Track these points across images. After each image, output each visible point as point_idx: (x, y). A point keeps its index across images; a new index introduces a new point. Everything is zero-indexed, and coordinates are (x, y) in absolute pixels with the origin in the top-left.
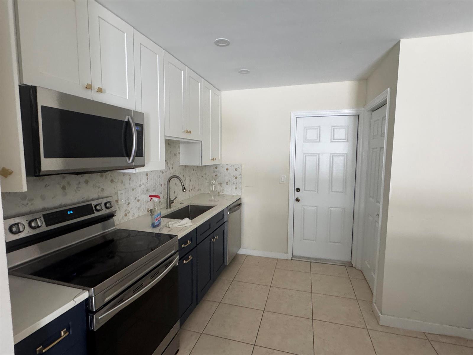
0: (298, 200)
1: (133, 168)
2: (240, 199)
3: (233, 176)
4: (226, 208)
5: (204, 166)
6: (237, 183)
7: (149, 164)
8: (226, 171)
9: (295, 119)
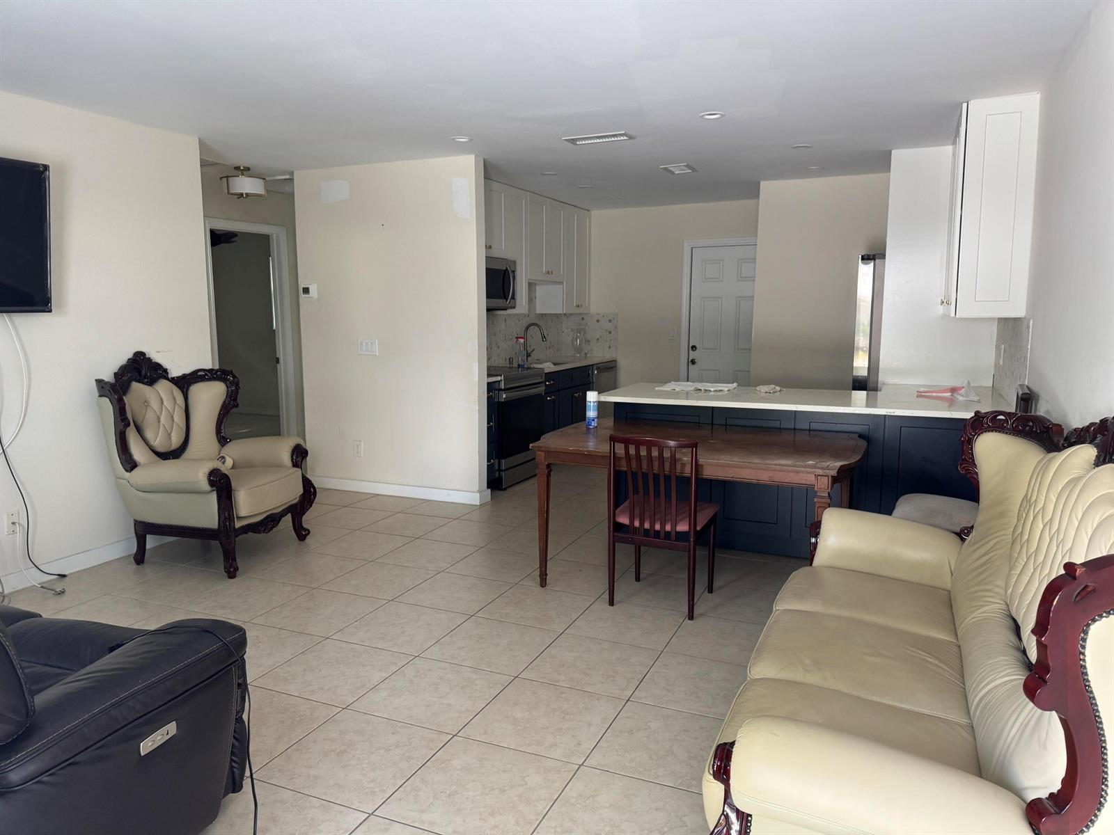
0: (693, 362)
1: (506, 309)
2: (615, 361)
3: (607, 330)
4: (592, 365)
5: (565, 314)
6: (611, 340)
7: (517, 308)
8: (596, 322)
9: (690, 250)
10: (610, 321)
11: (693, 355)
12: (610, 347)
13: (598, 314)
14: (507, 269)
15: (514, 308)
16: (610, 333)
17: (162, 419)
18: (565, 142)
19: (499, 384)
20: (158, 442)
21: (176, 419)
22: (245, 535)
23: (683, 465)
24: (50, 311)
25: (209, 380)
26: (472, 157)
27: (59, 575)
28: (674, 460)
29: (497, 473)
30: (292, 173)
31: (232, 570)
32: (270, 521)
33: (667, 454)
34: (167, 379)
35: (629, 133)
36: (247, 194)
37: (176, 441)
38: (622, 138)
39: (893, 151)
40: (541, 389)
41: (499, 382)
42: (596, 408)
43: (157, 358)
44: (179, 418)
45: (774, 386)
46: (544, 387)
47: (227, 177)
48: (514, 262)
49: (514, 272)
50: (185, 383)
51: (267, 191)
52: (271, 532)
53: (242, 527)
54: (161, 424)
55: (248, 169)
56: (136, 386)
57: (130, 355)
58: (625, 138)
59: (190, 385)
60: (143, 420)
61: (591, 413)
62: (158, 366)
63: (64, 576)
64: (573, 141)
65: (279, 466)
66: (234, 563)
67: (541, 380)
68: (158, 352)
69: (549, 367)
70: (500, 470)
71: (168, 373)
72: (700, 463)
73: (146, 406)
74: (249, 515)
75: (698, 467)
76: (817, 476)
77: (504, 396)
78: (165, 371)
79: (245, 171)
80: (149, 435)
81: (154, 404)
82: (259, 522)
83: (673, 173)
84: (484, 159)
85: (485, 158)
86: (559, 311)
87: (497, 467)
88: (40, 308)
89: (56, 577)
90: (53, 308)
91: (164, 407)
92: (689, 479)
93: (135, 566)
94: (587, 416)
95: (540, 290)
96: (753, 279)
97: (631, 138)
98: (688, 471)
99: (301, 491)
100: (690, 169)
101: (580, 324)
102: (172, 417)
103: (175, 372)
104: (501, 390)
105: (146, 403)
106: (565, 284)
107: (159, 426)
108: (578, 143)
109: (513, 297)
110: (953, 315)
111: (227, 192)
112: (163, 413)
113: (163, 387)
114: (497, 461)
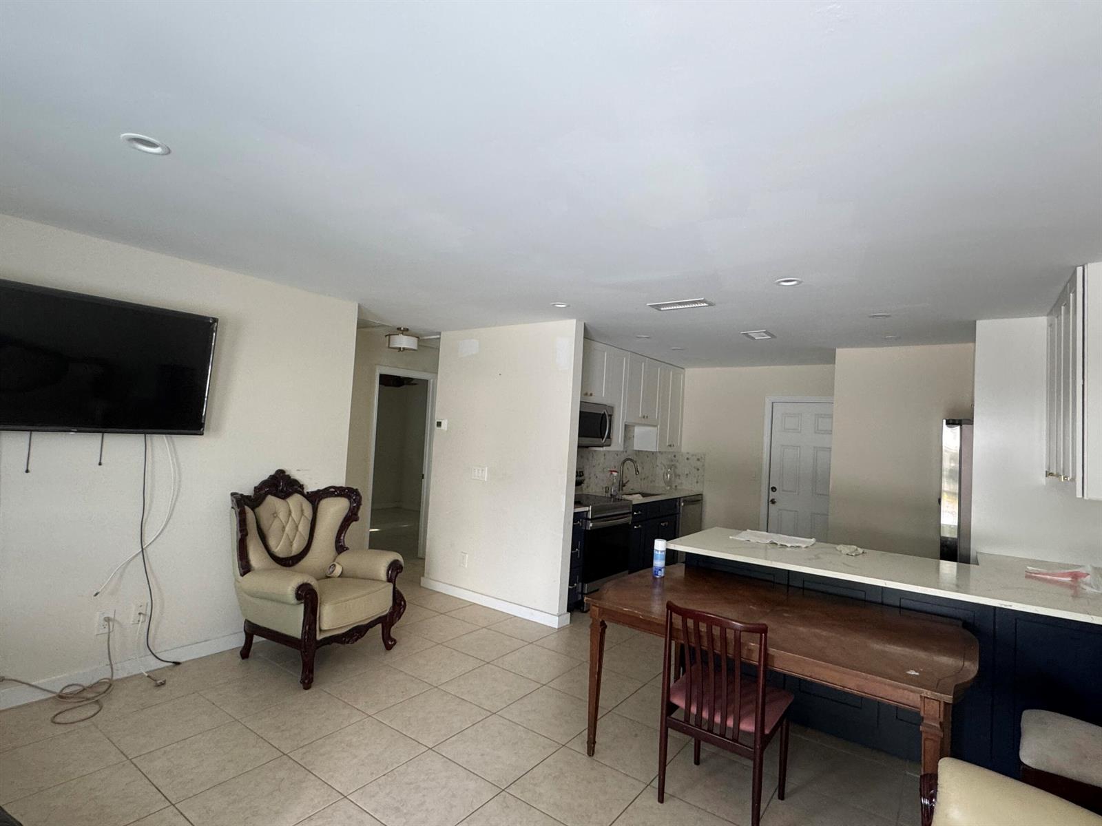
0: (773, 502)
1: (602, 447)
2: (701, 495)
3: (695, 467)
4: (680, 498)
5: (660, 452)
6: (698, 476)
7: (612, 445)
8: (686, 461)
9: (771, 404)
10: (698, 460)
11: (773, 495)
12: (697, 482)
13: (688, 453)
14: (605, 413)
15: (609, 445)
16: (698, 470)
17: (287, 529)
18: (650, 308)
19: (587, 514)
20: (279, 548)
21: (301, 528)
22: (328, 646)
23: (750, 650)
24: (202, 434)
25: (338, 496)
26: (574, 321)
27: (173, 662)
28: (739, 643)
29: (580, 595)
30: (440, 334)
31: (306, 681)
32: (358, 632)
33: (730, 635)
34: (302, 494)
35: (709, 300)
36: (404, 349)
37: (296, 548)
38: (702, 305)
39: (977, 322)
40: (629, 519)
41: (587, 512)
42: (664, 557)
43: (295, 474)
44: (304, 528)
45: (855, 547)
46: (631, 518)
47: (390, 335)
48: (612, 408)
49: (610, 416)
50: (315, 498)
51: (419, 346)
52: (355, 643)
53: (325, 639)
54: (285, 532)
55: (407, 330)
56: (271, 499)
57: (272, 473)
58: (705, 304)
59: (321, 499)
60: (269, 530)
61: (659, 562)
62: (296, 482)
63: (177, 664)
64: (658, 307)
65: (375, 580)
66: (311, 676)
67: (628, 511)
68: (298, 470)
69: (637, 499)
70: (582, 593)
71: (303, 489)
72: (769, 652)
73: (275, 517)
74: (331, 628)
75: (767, 657)
76: (924, 698)
77: (591, 525)
78: (302, 486)
79: (405, 331)
80: (272, 542)
81: (282, 515)
82: (343, 633)
83: (753, 338)
84: (585, 324)
85: (586, 322)
86: (653, 450)
87: (580, 590)
88: (193, 432)
89: (171, 664)
90: (204, 432)
91: (290, 518)
92: (757, 668)
93: (240, 660)
94: (654, 565)
95: (638, 430)
96: (830, 432)
97: (710, 304)
98: (755, 659)
99: (390, 604)
100: (769, 335)
101: (672, 461)
102: (297, 527)
103: (311, 487)
104: (589, 519)
105: (275, 515)
106: (659, 427)
107: (282, 536)
108: (662, 309)
109: (609, 437)
110: (1079, 495)
111: (387, 345)
112: (289, 523)
113: (295, 501)
114: (580, 584)
